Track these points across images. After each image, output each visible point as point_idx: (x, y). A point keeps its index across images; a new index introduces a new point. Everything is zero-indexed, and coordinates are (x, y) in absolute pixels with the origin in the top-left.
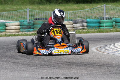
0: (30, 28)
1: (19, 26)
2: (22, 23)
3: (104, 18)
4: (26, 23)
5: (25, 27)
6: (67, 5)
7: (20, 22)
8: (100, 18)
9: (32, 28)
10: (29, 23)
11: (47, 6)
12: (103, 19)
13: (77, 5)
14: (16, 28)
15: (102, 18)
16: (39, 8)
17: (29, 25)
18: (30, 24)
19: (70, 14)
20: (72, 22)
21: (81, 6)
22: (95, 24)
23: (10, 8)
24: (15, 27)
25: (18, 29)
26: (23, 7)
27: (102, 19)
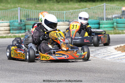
0: (21, 29)
1: (9, 27)
2: (13, 24)
3: (103, 18)
4: (16, 24)
5: (16, 28)
6: (67, 4)
7: (10, 22)
8: (100, 18)
9: (23, 29)
10: (20, 24)
11: (45, 4)
12: (103, 20)
13: (79, 4)
14: (6, 29)
15: (102, 18)
16: (36, 7)
17: (19, 26)
18: (22, 25)
19: (66, 14)
20: (68, 23)
21: (83, 5)
22: (94, 25)
23: (3, 6)
24: (4, 28)
25: (8, 30)
26: (17, 6)
27: (101, 20)
